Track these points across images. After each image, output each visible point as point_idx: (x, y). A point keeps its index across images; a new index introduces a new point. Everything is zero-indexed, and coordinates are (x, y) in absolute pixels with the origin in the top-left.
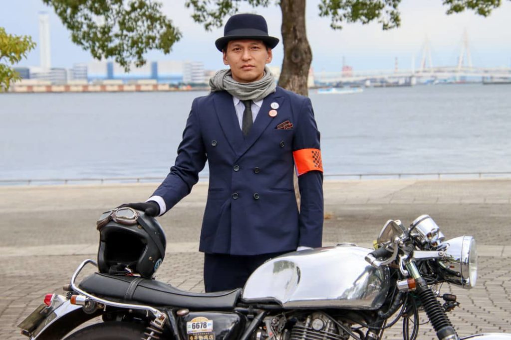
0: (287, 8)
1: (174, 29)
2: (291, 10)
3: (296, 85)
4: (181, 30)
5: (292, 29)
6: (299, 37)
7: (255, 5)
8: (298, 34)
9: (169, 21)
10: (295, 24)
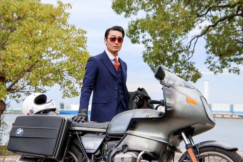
1: (199, 73)
7: (238, 64)
9: (197, 69)
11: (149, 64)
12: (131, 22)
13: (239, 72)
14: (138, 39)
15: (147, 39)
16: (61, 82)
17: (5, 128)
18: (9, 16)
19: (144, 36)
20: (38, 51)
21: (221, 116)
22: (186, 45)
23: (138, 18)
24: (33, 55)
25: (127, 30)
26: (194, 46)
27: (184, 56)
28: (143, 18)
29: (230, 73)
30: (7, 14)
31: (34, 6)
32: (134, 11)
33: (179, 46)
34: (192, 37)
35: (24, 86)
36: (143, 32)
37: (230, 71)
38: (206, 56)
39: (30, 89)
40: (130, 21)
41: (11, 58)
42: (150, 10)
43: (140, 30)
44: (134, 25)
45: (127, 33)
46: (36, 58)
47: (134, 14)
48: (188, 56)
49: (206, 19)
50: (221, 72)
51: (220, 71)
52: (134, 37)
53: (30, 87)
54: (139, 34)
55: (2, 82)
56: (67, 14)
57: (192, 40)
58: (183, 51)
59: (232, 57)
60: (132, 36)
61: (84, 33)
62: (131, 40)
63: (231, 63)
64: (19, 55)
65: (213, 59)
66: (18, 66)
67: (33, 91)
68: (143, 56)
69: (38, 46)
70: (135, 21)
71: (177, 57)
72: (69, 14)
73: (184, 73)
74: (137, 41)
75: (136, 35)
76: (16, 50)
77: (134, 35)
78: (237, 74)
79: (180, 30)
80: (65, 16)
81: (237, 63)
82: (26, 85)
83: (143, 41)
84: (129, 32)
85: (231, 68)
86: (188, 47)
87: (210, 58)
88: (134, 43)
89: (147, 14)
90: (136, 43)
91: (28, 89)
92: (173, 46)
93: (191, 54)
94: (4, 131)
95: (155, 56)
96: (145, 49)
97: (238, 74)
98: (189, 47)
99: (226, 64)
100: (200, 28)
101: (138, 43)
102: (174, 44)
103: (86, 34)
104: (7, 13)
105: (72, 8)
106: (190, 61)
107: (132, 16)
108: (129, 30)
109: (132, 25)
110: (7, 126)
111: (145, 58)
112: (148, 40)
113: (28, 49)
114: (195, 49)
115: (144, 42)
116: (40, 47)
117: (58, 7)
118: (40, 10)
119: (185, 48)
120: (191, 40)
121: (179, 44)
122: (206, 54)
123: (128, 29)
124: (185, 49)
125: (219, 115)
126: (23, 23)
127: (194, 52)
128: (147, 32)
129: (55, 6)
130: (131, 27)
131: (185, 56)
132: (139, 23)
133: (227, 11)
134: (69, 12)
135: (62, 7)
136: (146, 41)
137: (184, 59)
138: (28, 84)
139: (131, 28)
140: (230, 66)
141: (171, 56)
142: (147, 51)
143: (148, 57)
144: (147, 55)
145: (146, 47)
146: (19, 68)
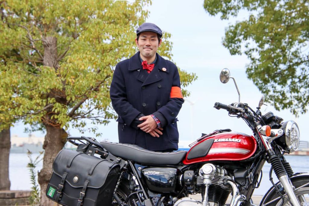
11: (256, 82)
12: (228, 27)
14: (239, 50)
15: (252, 48)
18: (71, 18)
19: (247, 44)
20: (108, 62)
22: (306, 55)
23: (238, 21)
24: (102, 67)
27: (304, 70)
28: (244, 20)
30: (68, 16)
31: (103, 3)
32: (233, 11)
33: (296, 56)
35: (91, 109)
36: (246, 39)
39: (98, 114)
41: (72, 71)
42: (255, 9)
43: (241, 37)
44: (232, 31)
45: (224, 41)
46: (106, 72)
47: (234, 15)
52: (233, 47)
53: (98, 112)
54: (240, 42)
55: (63, 104)
56: (146, 12)
58: (302, 62)
60: (231, 45)
61: (167, 37)
62: (230, 50)
64: (83, 67)
66: (82, 82)
67: (102, 117)
68: (246, 72)
69: (108, 56)
70: (234, 25)
71: (294, 71)
72: (148, 13)
73: (303, 93)
74: (238, 51)
75: (236, 44)
76: (80, 62)
77: (233, 44)
79: (296, 34)
80: (143, 15)
82: (93, 109)
83: (245, 51)
84: (227, 41)
88: (234, 54)
89: (251, 15)
90: (237, 54)
91: (95, 114)
92: (288, 56)
95: (264, 70)
96: (249, 61)
101: (239, 54)
102: (289, 53)
103: (171, 37)
104: (68, 14)
105: (152, 4)
107: (230, 17)
108: (227, 37)
109: (231, 32)
111: (249, 74)
112: (253, 50)
113: (94, 60)
115: (247, 52)
116: (111, 57)
117: (134, 3)
118: (110, 9)
119: (304, 58)
121: (296, 54)
124: (304, 60)
126: (88, 27)
128: (251, 39)
129: (131, 2)
131: (306, 69)
132: (240, 28)
134: (149, 10)
135: (139, 4)
136: (250, 50)
137: (303, 74)
138: (96, 108)
139: (229, 35)
141: (285, 71)
142: (251, 65)
143: (253, 73)
144: (252, 69)
145: (250, 58)
146: (84, 85)
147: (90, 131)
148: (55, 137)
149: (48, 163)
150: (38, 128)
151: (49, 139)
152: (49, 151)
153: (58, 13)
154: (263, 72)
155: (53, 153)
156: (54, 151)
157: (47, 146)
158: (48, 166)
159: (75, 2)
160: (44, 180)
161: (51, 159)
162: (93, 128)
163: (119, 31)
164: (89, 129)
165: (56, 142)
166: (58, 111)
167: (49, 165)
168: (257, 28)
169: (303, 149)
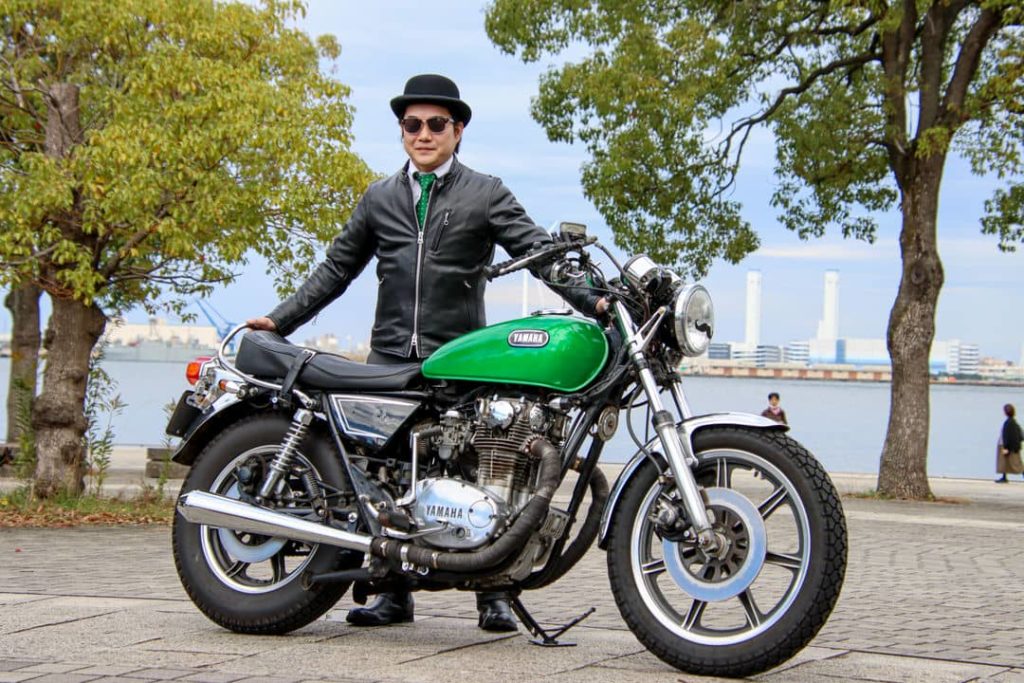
0: (909, 210)
1: (752, 235)
2: (915, 213)
3: (917, 315)
4: (759, 236)
5: (914, 238)
6: (923, 250)
7: (871, 208)
8: (923, 244)
9: (747, 224)
10: (919, 231)
11: (601, 206)
12: (547, 75)
13: (873, 234)
14: (568, 129)
15: (595, 128)
16: (269, 247)
17: (103, 389)
19: (586, 118)
21: (870, 376)
22: (713, 150)
23: (568, 63)
25: (537, 99)
26: (740, 152)
27: (707, 183)
29: (845, 236)
32: (550, 42)
33: (693, 152)
34: (733, 124)
36: (586, 107)
37: (846, 232)
38: (775, 183)
40: (545, 71)
42: (605, 40)
43: (574, 102)
44: (556, 84)
45: (535, 108)
47: (552, 50)
48: (718, 183)
49: (775, 70)
50: (818, 232)
51: (816, 228)
52: (555, 123)
54: (573, 114)
57: (733, 133)
58: (704, 166)
59: (853, 189)
60: (552, 118)
61: (343, 95)
62: (548, 128)
63: (849, 205)
65: (795, 192)
68: (583, 181)
69: (190, 132)
70: (561, 72)
71: (687, 183)
74: (565, 133)
75: (562, 117)
77: (555, 117)
78: (868, 242)
81: (868, 207)
83: (582, 132)
84: (542, 107)
85: (850, 221)
86: (721, 155)
87: (787, 188)
88: (556, 140)
89: (596, 51)
90: (563, 139)
93: (728, 176)
94: (101, 398)
95: (620, 179)
96: (590, 158)
97: (871, 242)
98: (725, 155)
99: (835, 209)
100: (763, 101)
104: (106, 31)
106: (725, 197)
107: (543, 56)
108: (542, 99)
109: (553, 86)
110: (109, 383)
111: (588, 187)
112: (598, 132)
114: (741, 162)
115: (585, 135)
119: (710, 156)
120: (729, 133)
121: (693, 147)
122: (776, 177)
123: (540, 98)
124: (711, 160)
125: (865, 372)
127: (738, 170)
130: (549, 89)
131: (710, 182)
133: (842, 48)
136: (592, 132)
137: (704, 190)
139: (548, 93)
140: (846, 215)
141: (666, 183)
142: (594, 165)
143: (597, 185)
144: (596, 177)
145: (592, 151)
146: (124, 200)
147: (168, 309)
148: (73, 321)
149: (55, 380)
150: (107, 304)
151: (59, 325)
152: (58, 354)
153: (82, 27)
154: (620, 183)
155: (69, 359)
156: (69, 353)
157: (54, 341)
158: (56, 389)
159: (124, 3)
160: (45, 421)
161: (61, 372)
162: (173, 302)
163: (221, 76)
164: (166, 304)
165: (75, 333)
166: (65, 259)
167: (58, 386)
168: (601, 83)
169: (767, 364)
